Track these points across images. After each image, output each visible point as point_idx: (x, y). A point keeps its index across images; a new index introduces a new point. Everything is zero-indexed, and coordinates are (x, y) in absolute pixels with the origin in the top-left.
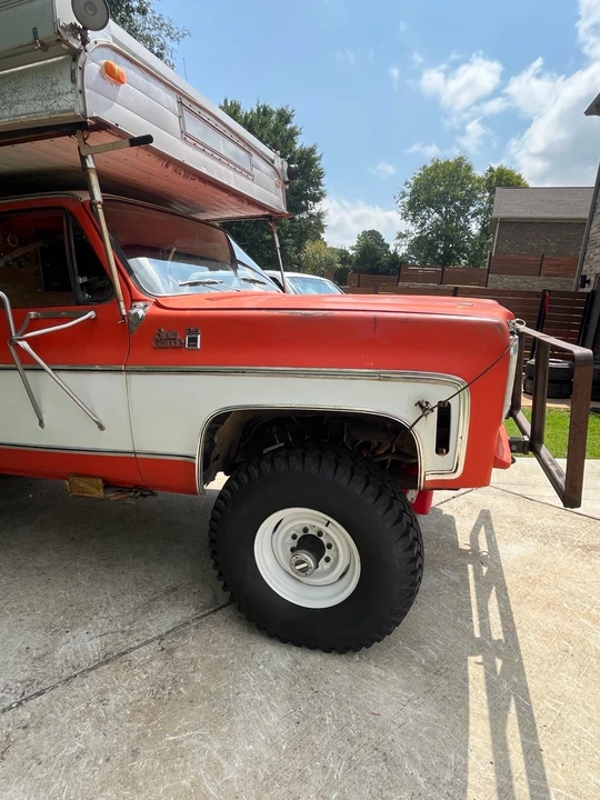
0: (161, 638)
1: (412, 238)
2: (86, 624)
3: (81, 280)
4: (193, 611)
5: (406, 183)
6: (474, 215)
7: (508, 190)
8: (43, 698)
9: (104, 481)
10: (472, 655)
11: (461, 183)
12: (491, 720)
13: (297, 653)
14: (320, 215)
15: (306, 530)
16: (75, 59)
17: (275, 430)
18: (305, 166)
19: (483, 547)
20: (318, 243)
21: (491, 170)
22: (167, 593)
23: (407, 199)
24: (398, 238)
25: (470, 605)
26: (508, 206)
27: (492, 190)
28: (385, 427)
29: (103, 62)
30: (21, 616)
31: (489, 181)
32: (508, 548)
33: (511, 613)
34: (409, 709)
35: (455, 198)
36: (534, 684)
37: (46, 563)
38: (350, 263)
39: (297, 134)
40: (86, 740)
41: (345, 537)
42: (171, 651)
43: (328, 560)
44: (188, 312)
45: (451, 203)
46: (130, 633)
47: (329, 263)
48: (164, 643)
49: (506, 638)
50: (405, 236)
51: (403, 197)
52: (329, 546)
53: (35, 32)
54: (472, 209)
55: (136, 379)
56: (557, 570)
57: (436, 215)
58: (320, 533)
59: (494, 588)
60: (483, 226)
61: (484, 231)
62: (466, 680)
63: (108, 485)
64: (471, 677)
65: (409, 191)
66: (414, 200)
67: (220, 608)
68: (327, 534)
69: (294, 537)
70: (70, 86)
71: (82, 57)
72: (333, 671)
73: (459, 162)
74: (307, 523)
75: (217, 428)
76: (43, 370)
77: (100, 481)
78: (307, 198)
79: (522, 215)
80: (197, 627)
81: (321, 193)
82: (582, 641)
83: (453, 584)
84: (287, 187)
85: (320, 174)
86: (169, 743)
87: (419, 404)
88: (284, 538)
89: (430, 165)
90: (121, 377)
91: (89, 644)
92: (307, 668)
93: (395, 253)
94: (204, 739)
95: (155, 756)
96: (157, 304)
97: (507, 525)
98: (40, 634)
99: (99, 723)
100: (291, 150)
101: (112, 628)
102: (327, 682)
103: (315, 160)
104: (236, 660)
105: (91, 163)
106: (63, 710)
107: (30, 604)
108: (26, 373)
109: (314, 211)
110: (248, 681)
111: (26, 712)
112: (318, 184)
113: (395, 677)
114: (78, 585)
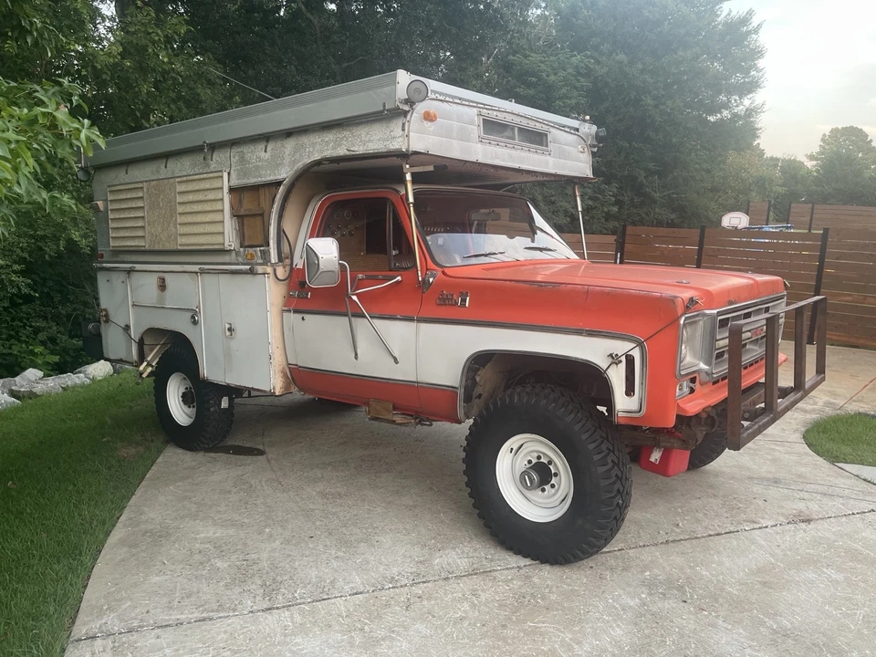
2: (455, 548)
3: (394, 253)
8: (430, 585)
14: (751, 112)
15: (539, 457)
16: (405, 116)
29: (422, 112)
30: (399, 535)
37: (411, 503)
38: (803, 183)
40: (465, 612)
44: (463, 280)
46: (492, 560)
53: (384, 104)
55: (423, 327)
58: (550, 462)
68: (555, 463)
70: (401, 133)
71: (409, 114)
77: (392, 407)
78: (730, 90)
86: (530, 627)
90: (414, 325)
91: (459, 561)
94: (558, 630)
95: (520, 630)
96: (444, 273)
98: (417, 549)
99: (473, 606)
100: (709, 24)
101: (477, 554)
102: (672, 622)
103: (749, 33)
104: (587, 593)
105: (408, 177)
106: (446, 594)
107: (405, 529)
108: (353, 319)
109: (740, 110)
110: (598, 607)
111: (418, 590)
112: (750, 68)
113: (741, 631)
114: (442, 522)
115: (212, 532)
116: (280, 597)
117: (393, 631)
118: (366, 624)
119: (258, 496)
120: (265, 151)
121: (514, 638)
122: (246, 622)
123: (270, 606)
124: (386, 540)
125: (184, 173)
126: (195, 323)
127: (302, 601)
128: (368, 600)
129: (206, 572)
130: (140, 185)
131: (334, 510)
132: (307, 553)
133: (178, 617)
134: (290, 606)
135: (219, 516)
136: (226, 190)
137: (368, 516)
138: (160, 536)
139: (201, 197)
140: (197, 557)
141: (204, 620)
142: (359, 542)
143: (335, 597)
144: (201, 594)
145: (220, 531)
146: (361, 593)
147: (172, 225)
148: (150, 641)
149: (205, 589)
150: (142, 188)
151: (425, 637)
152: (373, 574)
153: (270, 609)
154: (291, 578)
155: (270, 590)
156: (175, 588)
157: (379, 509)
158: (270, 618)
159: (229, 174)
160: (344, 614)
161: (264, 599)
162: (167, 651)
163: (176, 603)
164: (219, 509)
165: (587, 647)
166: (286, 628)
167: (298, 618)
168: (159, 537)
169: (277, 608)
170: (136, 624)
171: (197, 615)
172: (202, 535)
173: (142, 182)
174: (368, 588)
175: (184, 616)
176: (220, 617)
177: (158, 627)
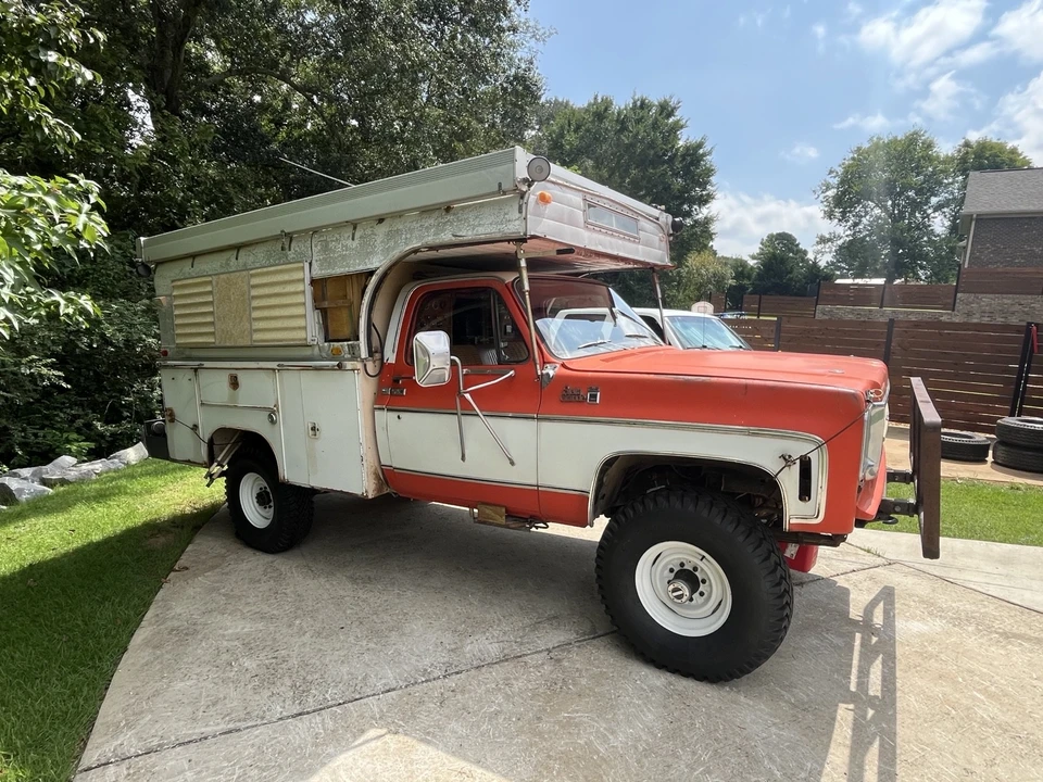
0: (549, 651)
1: (840, 242)
2: (485, 633)
3: (503, 345)
4: (575, 635)
5: (831, 172)
6: (938, 208)
7: (990, 175)
8: (463, 676)
9: (506, 512)
10: (843, 702)
11: (917, 167)
12: (852, 748)
13: (672, 678)
14: (708, 221)
15: (682, 565)
16: (522, 198)
17: (655, 477)
18: (692, 164)
19: (878, 619)
20: (705, 255)
21: (967, 144)
22: (549, 619)
23: (831, 193)
24: (818, 243)
25: (850, 666)
26: (990, 195)
27: (964, 172)
28: (763, 481)
29: (538, 193)
30: (430, 621)
31: (964, 160)
32: (908, 624)
33: (895, 678)
34: (773, 729)
35: (905, 188)
36: (903, 732)
37: (439, 585)
38: (749, 278)
39: (682, 127)
40: (500, 705)
41: (718, 572)
42: (559, 661)
43: (702, 594)
44: (590, 374)
45: (900, 194)
46: (522, 644)
47: (719, 279)
48: (552, 655)
49: (883, 697)
50: (829, 240)
51: (827, 190)
52: (704, 581)
53: (500, 185)
54: (934, 200)
55: (545, 425)
56: (961, 651)
57: (877, 211)
58: (695, 569)
59: (881, 656)
60: (953, 222)
61: (953, 229)
62: (834, 719)
63: (510, 515)
64: (839, 717)
65: (836, 181)
66: (844, 193)
67: (599, 636)
68: (702, 570)
69: (671, 570)
70: (518, 215)
71: (527, 195)
72: (703, 695)
73: (912, 140)
74: (684, 557)
75: (607, 470)
76: (477, 415)
77: (504, 510)
78: (692, 201)
79: (1014, 208)
80: (579, 647)
81: (708, 195)
82: (968, 709)
83: (836, 647)
84: (671, 238)
85: (709, 172)
86: (565, 717)
87: (783, 457)
88: (662, 571)
89: (866, 146)
90: (534, 423)
91: (489, 646)
92: (680, 688)
93: (815, 263)
94: (592, 719)
95: (555, 723)
96: (563, 365)
97: (912, 603)
98: (449, 635)
99: (508, 697)
100: (673, 146)
101: (506, 638)
102: (698, 701)
103: (704, 155)
104: (615, 674)
105: (523, 263)
106: (479, 685)
107: (435, 613)
108: (463, 417)
109: (700, 216)
110: (627, 690)
111: (451, 682)
112: (706, 183)
113: (763, 707)
114: (471, 604)
115: (240, 627)
116: (310, 700)
117: (428, 733)
118: (401, 726)
119: (288, 584)
120: (353, 239)
121: (550, 732)
122: (275, 731)
123: (301, 711)
124: (417, 626)
125: (258, 265)
126: (273, 422)
127: (334, 702)
128: (401, 697)
129: (233, 673)
130: (210, 279)
131: (364, 597)
132: (338, 646)
133: (203, 730)
134: (321, 709)
135: (248, 609)
136: (307, 281)
137: (397, 601)
138: (187, 634)
139: (277, 290)
140: (225, 657)
141: (230, 732)
142: (390, 631)
143: (368, 696)
144: (227, 701)
145: (249, 626)
146: (394, 689)
147: (245, 319)
148: (170, 763)
149: (233, 694)
150: (211, 282)
151: (461, 737)
152: (405, 667)
153: (300, 714)
154: (322, 677)
155: (300, 692)
156: (201, 694)
157: (408, 593)
158: (300, 725)
159: (310, 264)
160: (378, 716)
161: (294, 703)
162: (188, 774)
163: (201, 714)
164: (249, 600)
165: (621, 738)
166: (317, 736)
167: (330, 724)
168: (185, 634)
169: (308, 713)
170: (155, 742)
171: (223, 727)
172: (230, 631)
173: (210, 275)
174: (401, 683)
175: (209, 729)
176: (247, 728)
177: (180, 745)
